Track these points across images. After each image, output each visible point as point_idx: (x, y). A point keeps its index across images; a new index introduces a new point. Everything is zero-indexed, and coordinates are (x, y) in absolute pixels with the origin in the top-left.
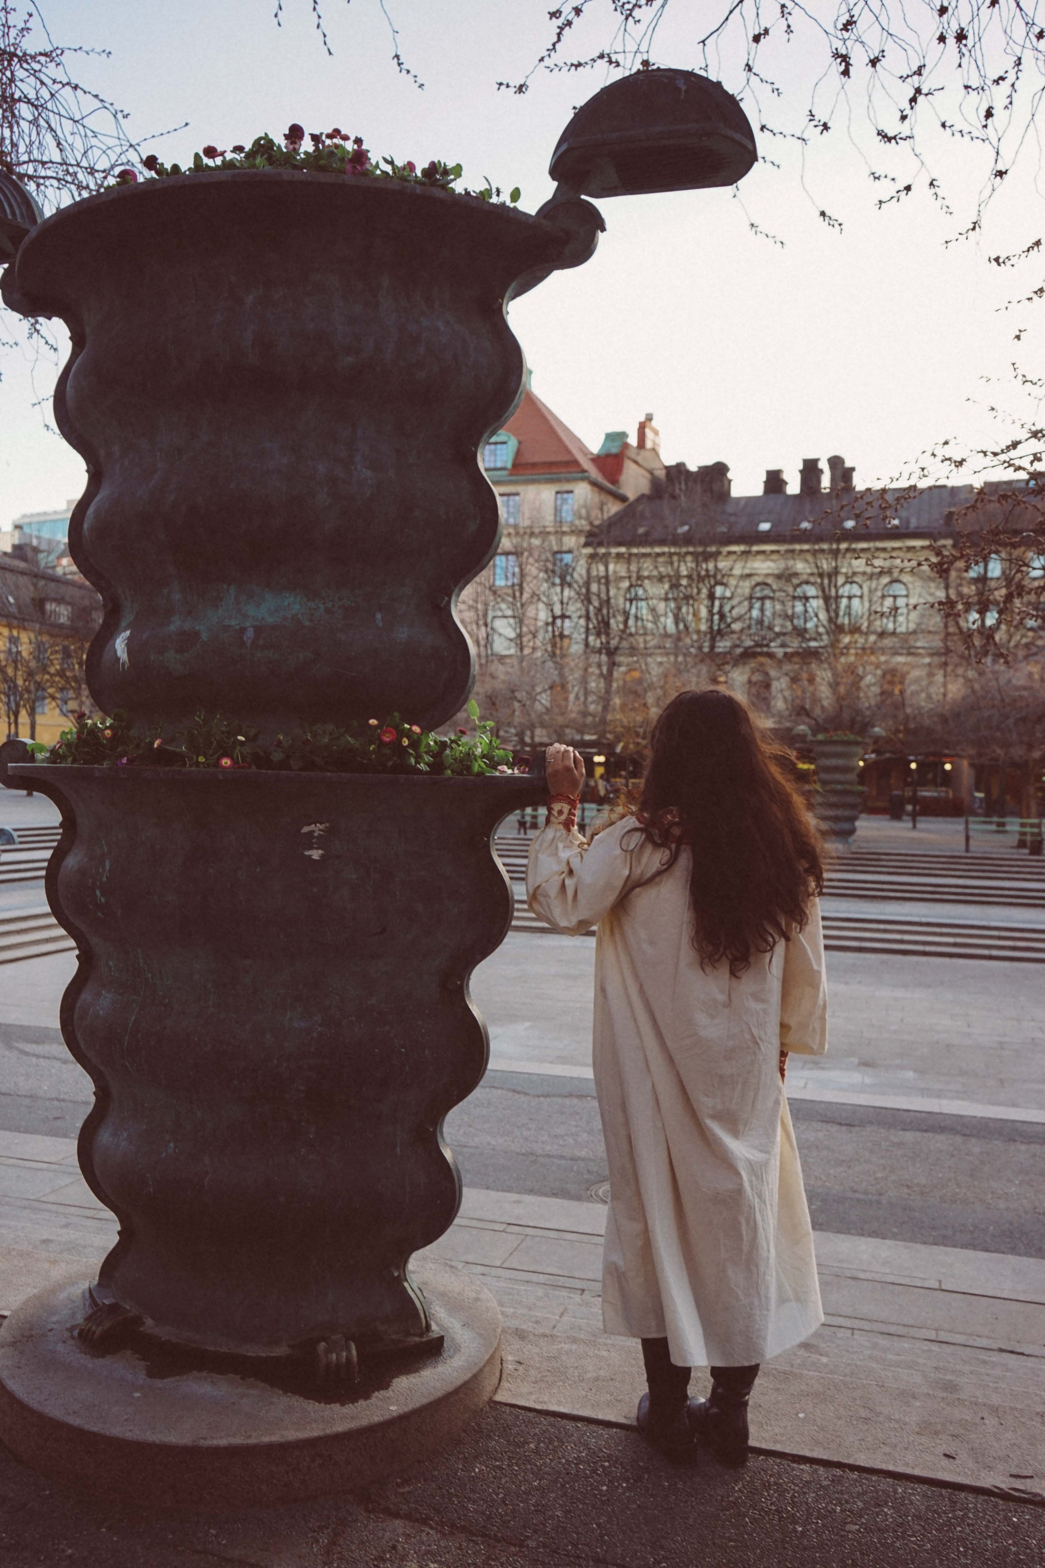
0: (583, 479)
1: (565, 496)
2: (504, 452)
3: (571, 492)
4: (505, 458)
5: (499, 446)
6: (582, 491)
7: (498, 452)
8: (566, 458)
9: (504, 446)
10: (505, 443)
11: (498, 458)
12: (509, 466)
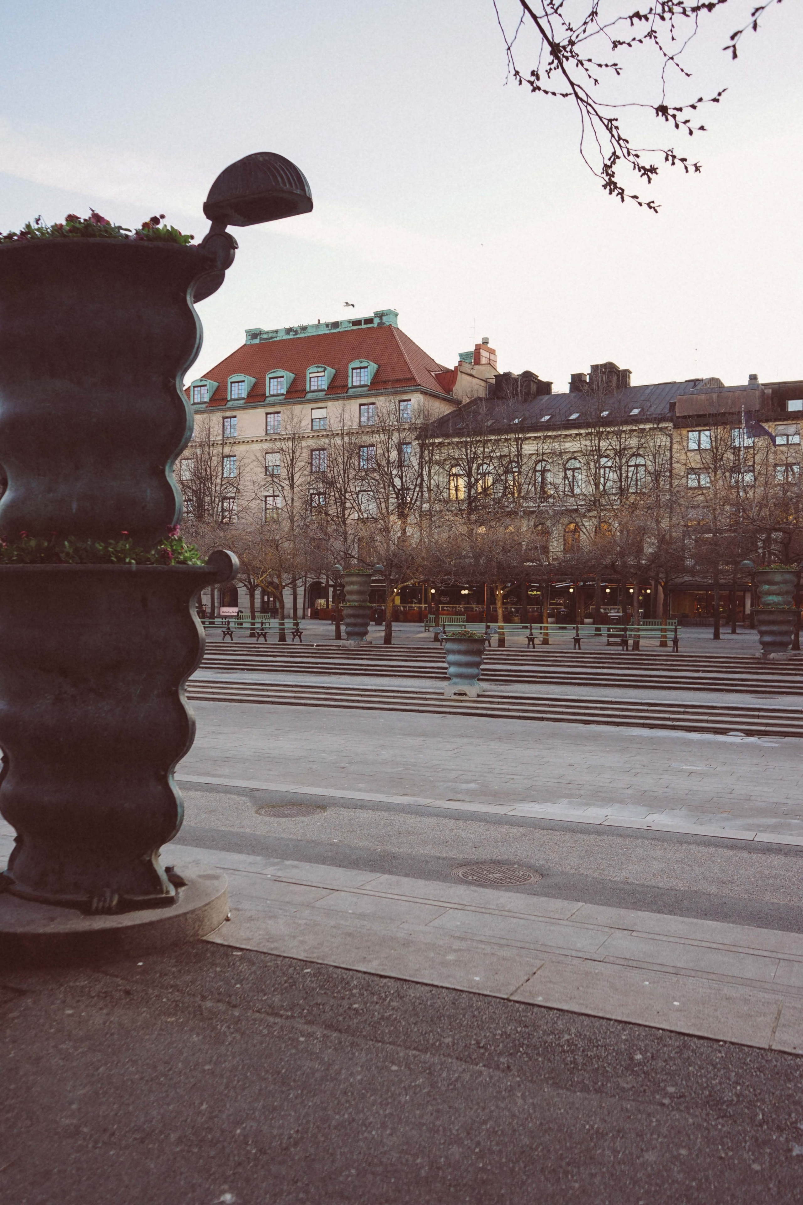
0: (416, 391)
1: (406, 403)
2: (366, 374)
3: (410, 400)
4: (366, 378)
5: (362, 370)
6: (416, 400)
7: (362, 374)
8: (407, 376)
9: (366, 370)
10: (366, 367)
11: (362, 378)
12: (369, 384)
